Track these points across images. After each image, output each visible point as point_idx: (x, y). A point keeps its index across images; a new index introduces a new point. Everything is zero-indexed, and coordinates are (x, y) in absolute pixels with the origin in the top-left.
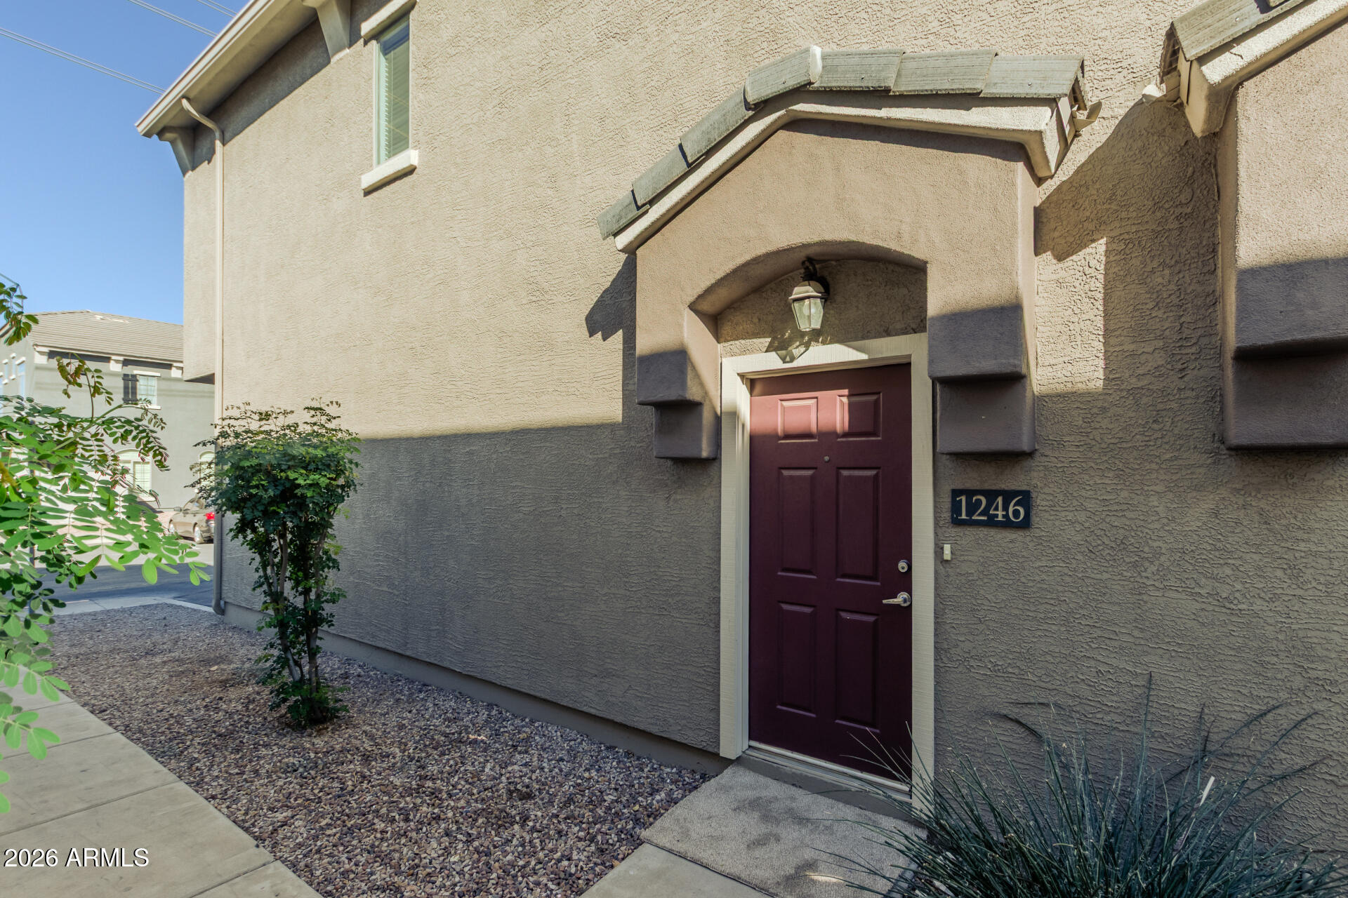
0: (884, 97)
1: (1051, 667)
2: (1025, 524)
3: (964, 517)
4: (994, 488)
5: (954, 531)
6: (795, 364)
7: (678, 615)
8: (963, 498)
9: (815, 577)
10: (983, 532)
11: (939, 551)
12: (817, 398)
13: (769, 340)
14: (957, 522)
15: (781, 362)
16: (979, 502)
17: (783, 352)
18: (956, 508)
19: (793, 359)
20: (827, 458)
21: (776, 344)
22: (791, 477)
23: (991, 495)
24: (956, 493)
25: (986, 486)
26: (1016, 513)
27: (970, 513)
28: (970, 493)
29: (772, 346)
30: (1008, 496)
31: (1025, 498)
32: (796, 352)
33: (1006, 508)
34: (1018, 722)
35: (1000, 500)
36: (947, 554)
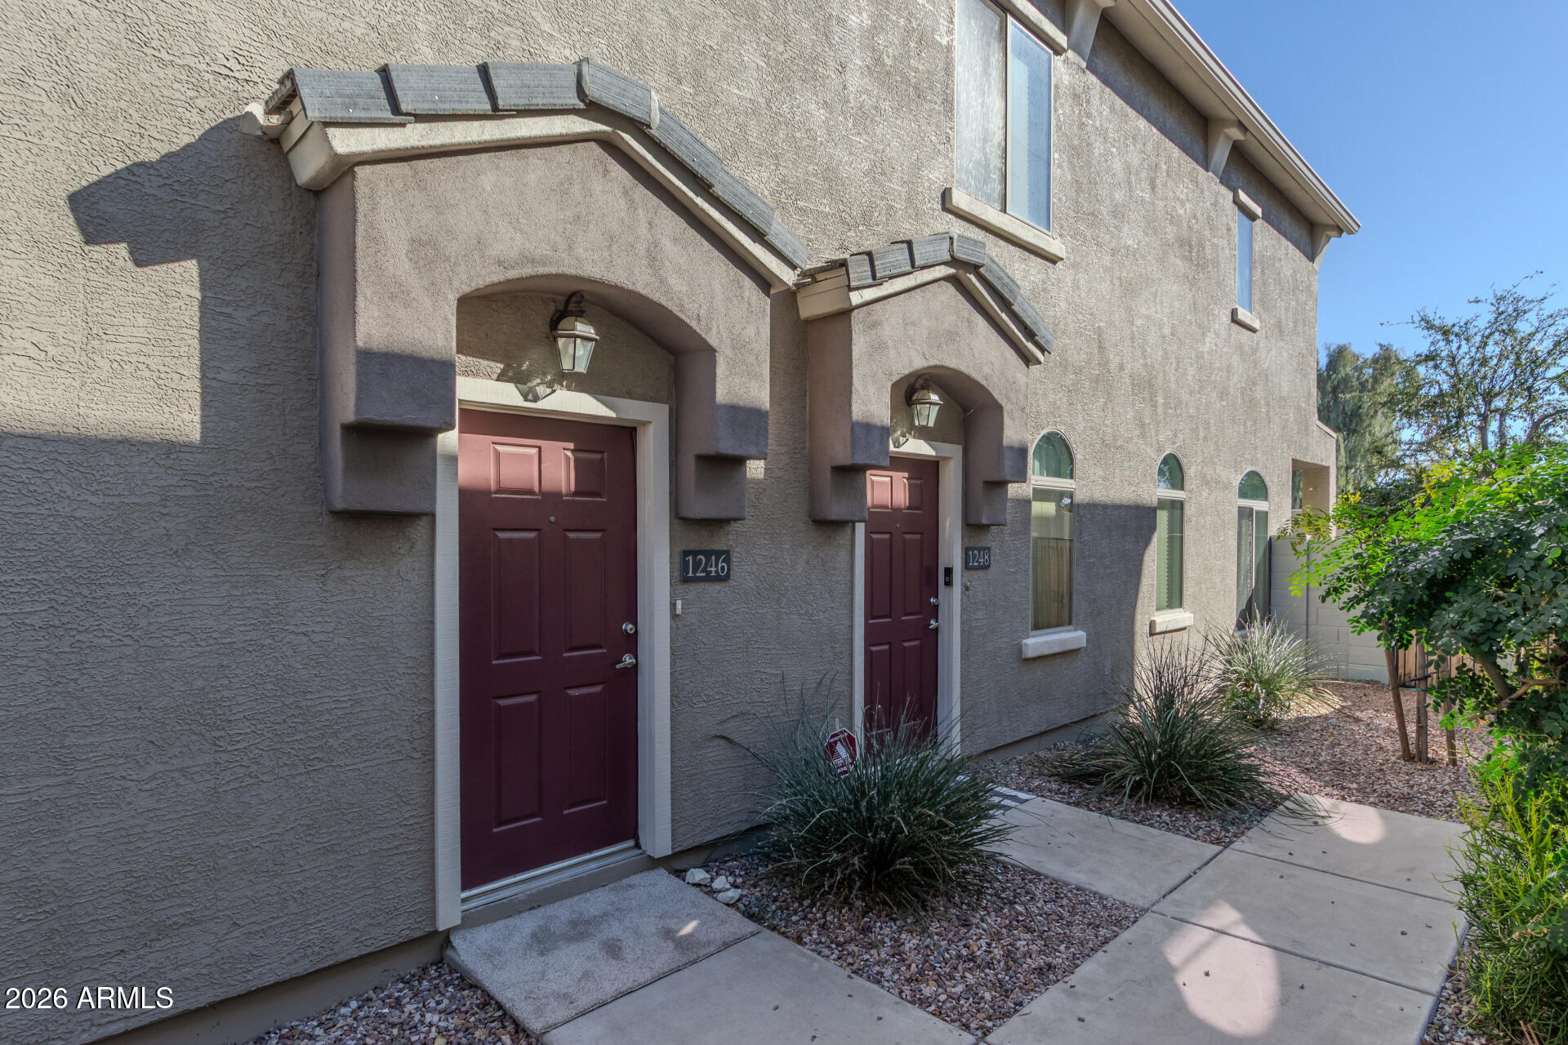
0: (704, 189)
1: (738, 685)
2: (727, 578)
3: (690, 575)
4: (708, 548)
5: (682, 588)
6: (540, 405)
7: (347, 761)
8: (690, 558)
9: (540, 658)
10: (701, 587)
11: (673, 606)
12: (540, 448)
13: (502, 366)
14: (686, 580)
15: (521, 398)
16: (701, 559)
17: (524, 387)
18: (685, 567)
19: (536, 399)
20: (552, 519)
21: (510, 374)
22: (510, 540)
23: (708, 554)
24: (686, 553)
25: (703, 548)
26: (723, 567)
27: (695, 571)
28: (695, 553)
29: (506, 376)
30: (718, 554)
31: (726, 555)
32: (541, 390)
33: (717, 566)
34: (723, 737)
35: (713, 558)
36: (679, 611)
